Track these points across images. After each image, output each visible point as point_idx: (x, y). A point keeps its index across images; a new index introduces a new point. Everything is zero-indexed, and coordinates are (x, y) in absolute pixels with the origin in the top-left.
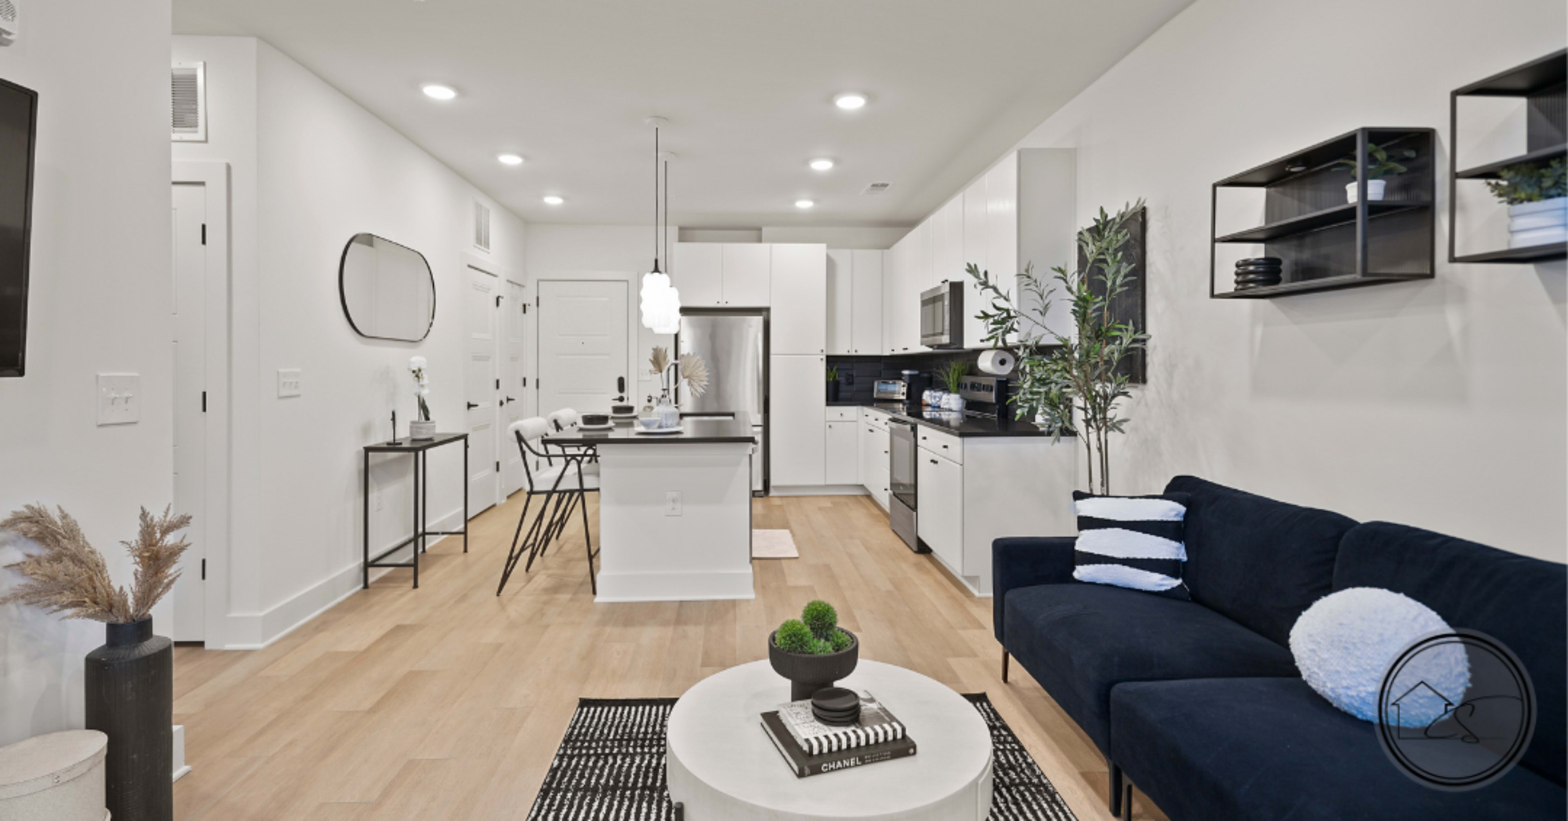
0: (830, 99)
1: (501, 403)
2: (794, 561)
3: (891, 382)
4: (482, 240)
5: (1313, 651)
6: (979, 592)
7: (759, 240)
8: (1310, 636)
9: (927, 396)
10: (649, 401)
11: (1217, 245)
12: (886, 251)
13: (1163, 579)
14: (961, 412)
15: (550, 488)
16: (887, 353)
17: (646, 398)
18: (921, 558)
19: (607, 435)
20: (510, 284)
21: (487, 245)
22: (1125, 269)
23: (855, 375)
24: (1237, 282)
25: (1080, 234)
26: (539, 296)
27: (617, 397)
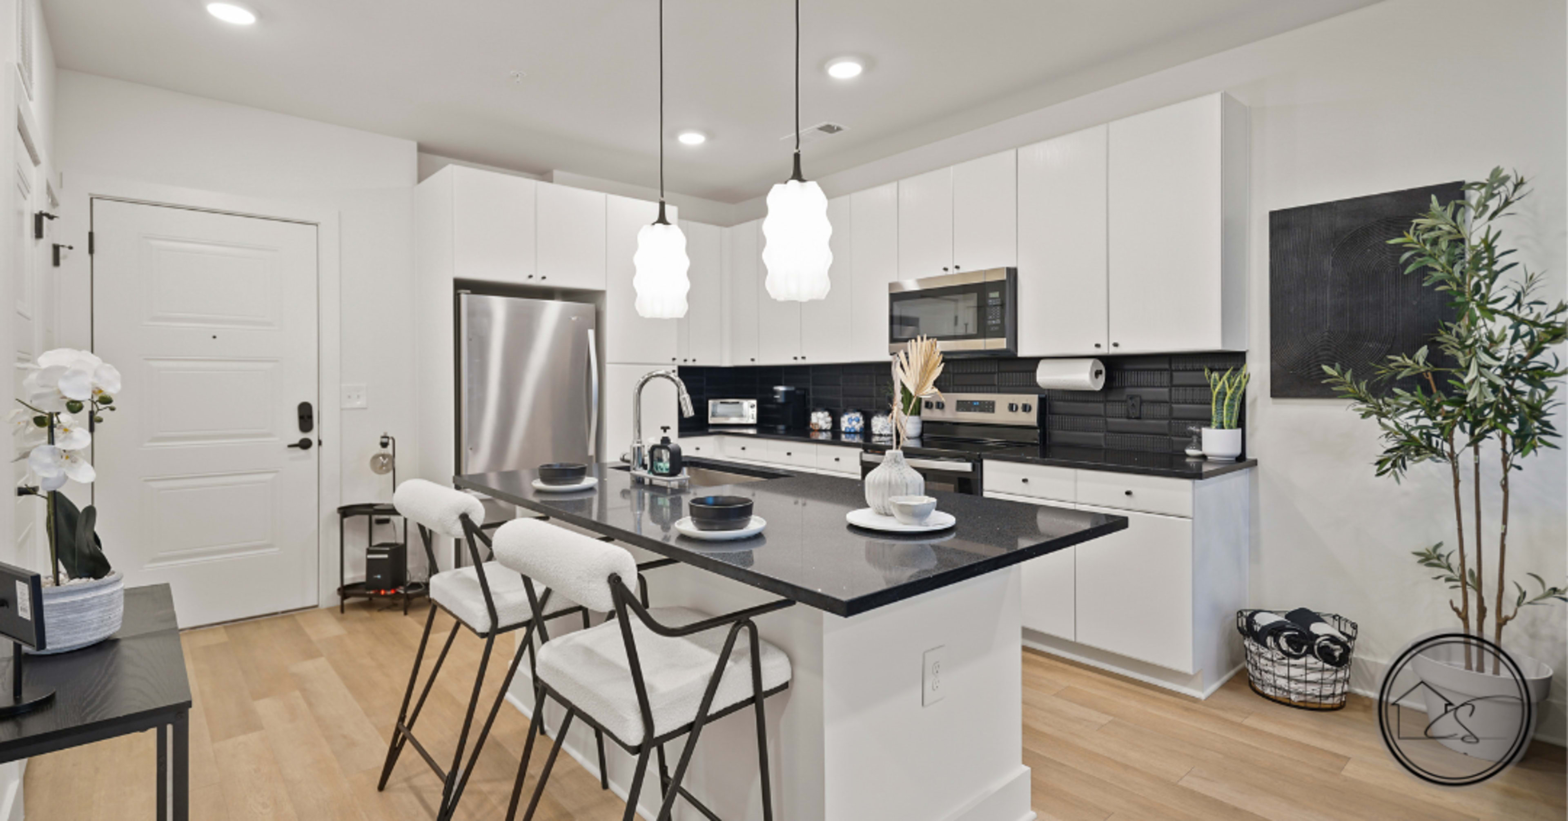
3: (735, 400)
6: (1201, 690)
9: (821, 419)
12: (725, 229)
25: (1274, 216)
26: (95, 231)
27: (296, 441)
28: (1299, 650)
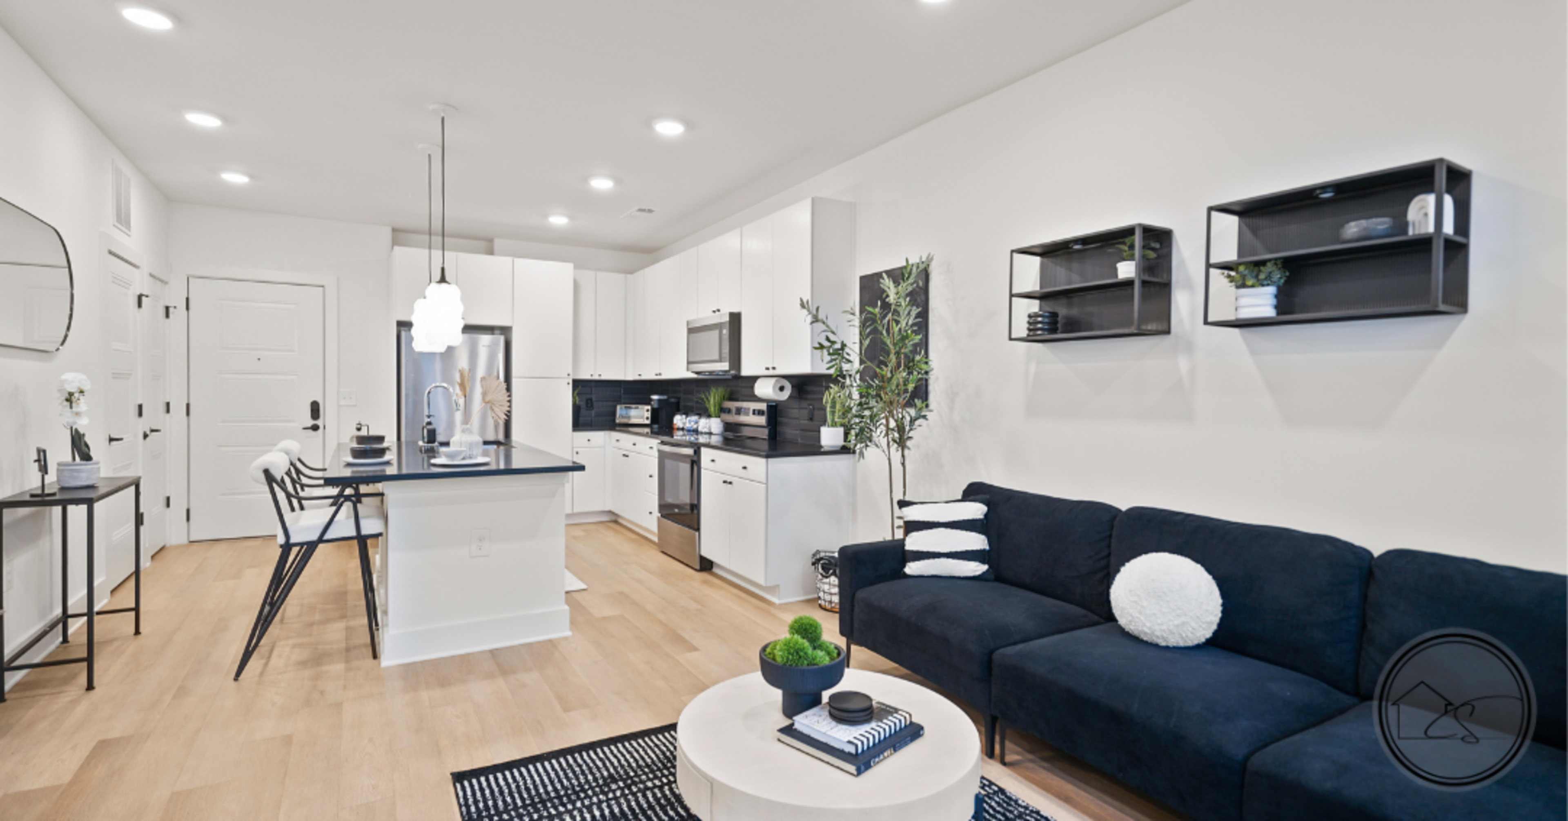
0: (648, 123)
1: (146, 436)
2: (584, 593)
3: (634, 406)
4: (123, 219)
5: (1135, 602)
6: (779, 599)
7: (490, 252)
8: (1130, 591)
9: (679, 420)
10: (359, 429)
11: (1014, 299)
12: (629, 276)
13: (977, 566)
14: (722, 435)
15: (314, 537)
16: (630, 377)
17: (355, 426)
18: (705, 576)
19: (384, 471)
20: (151, 279)
21: (128, 226)
22: (915, 311)
23: (594, 399)
24: (1029, 330)
25: (862, 278)
26: (190, 297)
27: (309, 425)
28: (827, 573)
